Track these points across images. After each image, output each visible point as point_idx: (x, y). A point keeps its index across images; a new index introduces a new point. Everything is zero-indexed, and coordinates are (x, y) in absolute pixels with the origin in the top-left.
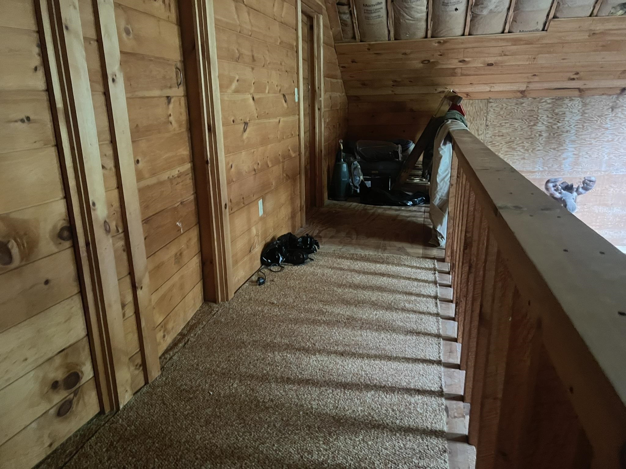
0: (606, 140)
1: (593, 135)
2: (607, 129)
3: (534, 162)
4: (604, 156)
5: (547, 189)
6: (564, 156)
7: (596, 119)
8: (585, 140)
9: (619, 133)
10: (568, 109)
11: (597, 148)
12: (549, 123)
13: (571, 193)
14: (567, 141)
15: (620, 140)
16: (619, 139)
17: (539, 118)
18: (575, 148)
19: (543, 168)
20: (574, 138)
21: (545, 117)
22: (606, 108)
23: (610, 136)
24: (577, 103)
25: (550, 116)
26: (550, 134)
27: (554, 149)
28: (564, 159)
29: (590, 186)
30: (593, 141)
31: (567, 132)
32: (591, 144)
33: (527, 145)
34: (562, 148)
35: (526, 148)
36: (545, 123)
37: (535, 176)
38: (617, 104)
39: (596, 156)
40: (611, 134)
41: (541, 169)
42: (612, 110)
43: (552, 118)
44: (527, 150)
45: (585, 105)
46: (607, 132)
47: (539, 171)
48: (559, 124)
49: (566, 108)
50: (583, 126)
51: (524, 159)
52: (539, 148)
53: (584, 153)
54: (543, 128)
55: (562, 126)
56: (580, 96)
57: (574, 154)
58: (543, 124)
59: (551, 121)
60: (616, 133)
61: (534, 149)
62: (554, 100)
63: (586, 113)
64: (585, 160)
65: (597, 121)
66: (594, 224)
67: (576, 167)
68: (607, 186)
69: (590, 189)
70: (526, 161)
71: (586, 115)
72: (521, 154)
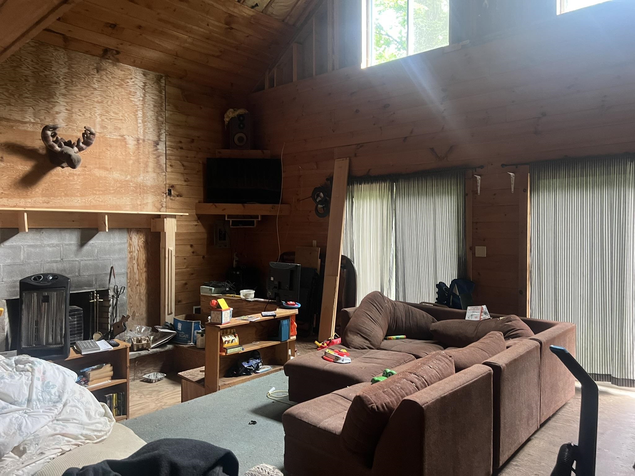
0: (96, 100)
1: (83, 92)
2: (95, 89)
3: (22, 110)
4: (96, 117)
6: (56, 109)
7: (83, 76)
8: (75, 96)
9: (107, 96)
10: (53, 59)
11: (89, 107)
12: (35, 68)
13: (72, 148)
14: (57, 93)
15: (109, 103)
16: (108, 101)
17: (23, 60)
18: (67, 103)
19: (34, 120)
20: (64, 91)
21: (29, 61)
22: (91, 67)
23: (99, 98)
24: (61, 55)
25: (35, 60)
26: (37, 81)
27: (45, 99)
28: (57, 113)
30: (84, 99)
31: (56, 83)
32: (82, 101)
33: (12, 88)
34: (53, 100)
35: (10, 91)
36: (31, 68)
37: (25, 128)
38: (101, 66)
39: (89, 115)
40: (101, 96)
41: (32, 121)
42: (98, 72)
43: (37, 64)
44: (13, 95)
45: (70, 59)
46: (96, 92)
47: (30, 122)
48: (46, 73)
49: (52, 57)
50: (72, 81)
51: (10, 105)
52: (26, 95)
53: (77, 110)
54: (28, 72)
55: (49, 75)
56: (65, 48)
57: (67, 110)
58: (28, 68)
59: (36, 66)
60: (104, 96)
61: (21, 95)
62: (37, 45)
63: (73, 68)
64: (79, 117)
65: (85, 78)
66: (97, 188)
67: (71, 124)
68: (104, 149)
70: (12, 108)
71: (73, 70)
72: (5, 97)
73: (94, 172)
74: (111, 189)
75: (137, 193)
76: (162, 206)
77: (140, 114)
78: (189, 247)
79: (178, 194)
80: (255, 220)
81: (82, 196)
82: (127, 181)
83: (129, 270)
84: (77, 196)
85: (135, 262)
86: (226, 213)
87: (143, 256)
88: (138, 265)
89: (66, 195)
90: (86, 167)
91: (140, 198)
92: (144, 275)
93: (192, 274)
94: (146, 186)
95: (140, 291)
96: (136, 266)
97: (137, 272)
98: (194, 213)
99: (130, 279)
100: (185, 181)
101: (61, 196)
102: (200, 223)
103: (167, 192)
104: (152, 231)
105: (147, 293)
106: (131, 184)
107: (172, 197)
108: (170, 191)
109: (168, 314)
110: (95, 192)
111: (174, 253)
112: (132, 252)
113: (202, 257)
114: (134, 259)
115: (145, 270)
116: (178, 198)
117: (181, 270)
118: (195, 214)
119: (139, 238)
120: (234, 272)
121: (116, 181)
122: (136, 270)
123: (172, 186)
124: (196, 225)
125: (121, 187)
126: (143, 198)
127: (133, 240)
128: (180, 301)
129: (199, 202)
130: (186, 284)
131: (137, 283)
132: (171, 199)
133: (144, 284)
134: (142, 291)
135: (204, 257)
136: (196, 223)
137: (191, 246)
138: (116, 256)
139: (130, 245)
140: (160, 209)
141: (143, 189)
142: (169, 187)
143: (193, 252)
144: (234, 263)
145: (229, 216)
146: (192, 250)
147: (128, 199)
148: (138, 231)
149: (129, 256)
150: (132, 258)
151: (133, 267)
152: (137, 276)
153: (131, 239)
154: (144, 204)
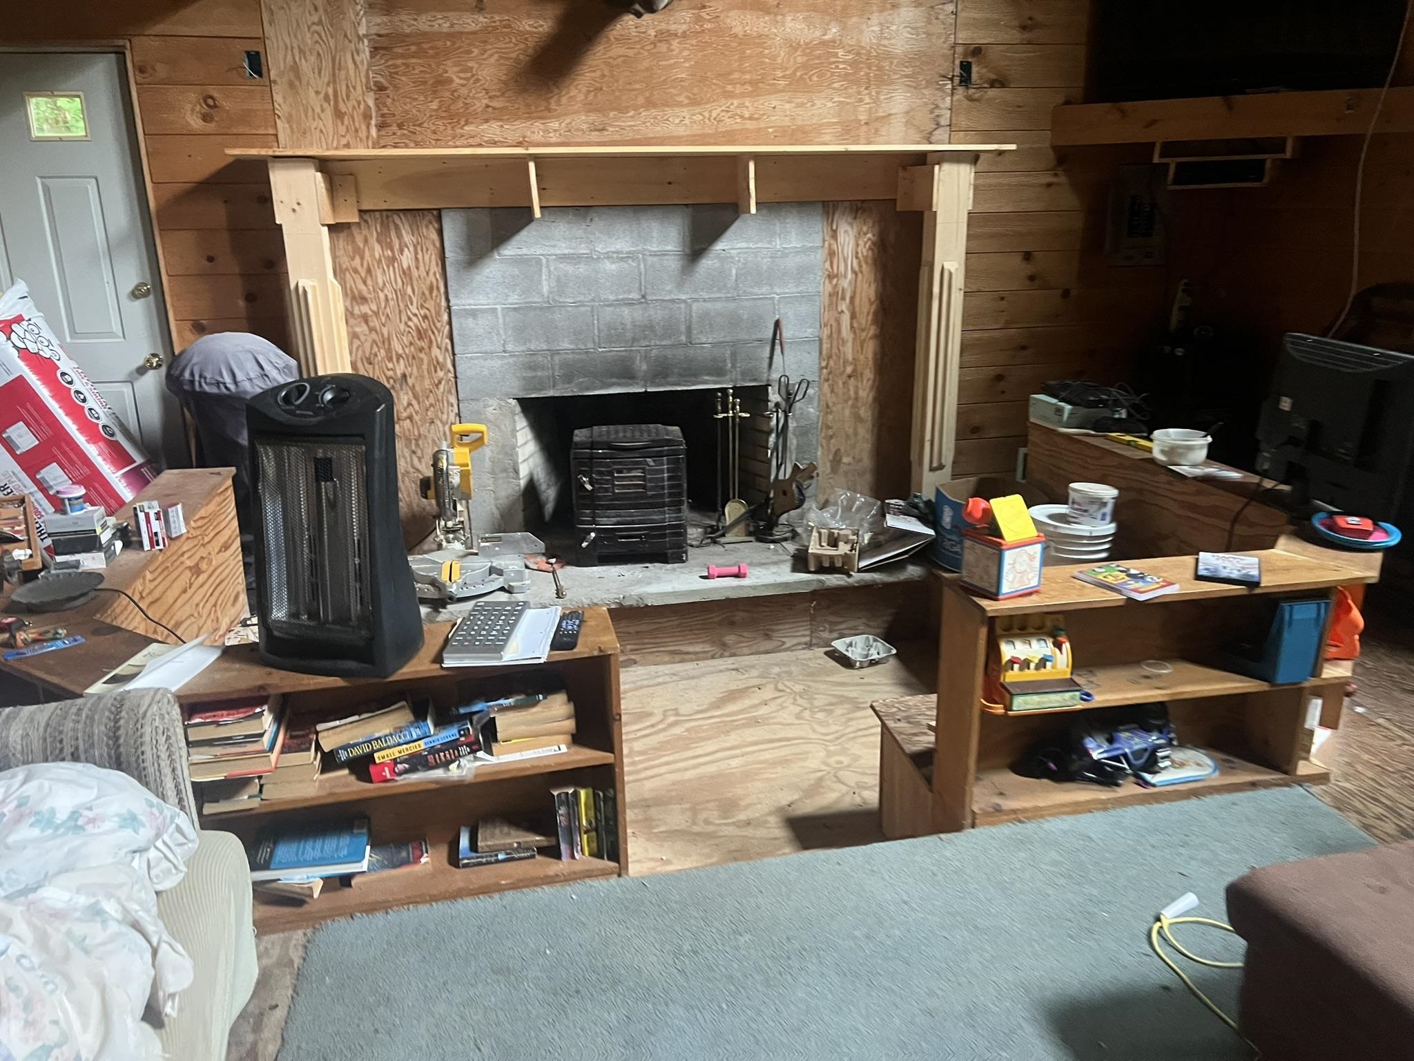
66: (737, 75)
73: (728, 21)
74: (779, 74)
75: (857, 82)
76: (938, 125)
78: (1017, 260)
79: (993, 76)
80: (1269, 158)
81: (694, 102)
82: (823, 43)
83: (826, 332)
84: (680, 104)
85: (843, 306)
86: (1158, 136)
87: (868, 291)
88: (853, 316)
89: (650, 104)
90: (704, 7)
91: (867, 100)
92: (870, 348)
93: (1023, 348)
94: (889, 56)
95: (856, 393)
96: (846, 319)
97: (852, 335)
98: (1044, 141)
99: (830, 357)
100: (1024, 28)
101: (636, 108)
102: (1063, 179)
103: (958, 71)
104: (898, 209)
105: (875, 399)
106: (841, 52)
107: (971, 91)
108: (966, 67)
109: (932, 469)
110: (729, 88)
111: (959, 281)
112: (836, 276)
113: (1059, 292)
114: (843, 299)
115: (872, 330)
116: (992, 93)
117: (986, 335)
118: (1047, 144)
119: (859, 235)
120: (1167, 349)
121: (793, 46)
122: (846, 332)
123: (977, 51)
124: (1049, 185)
125: (804, 66)
126: (876, 101)
127: (841, 237)
128: (975, 430)
129: (1067, 103)
130: (999, 378)
131: (849, 370)
132: (970, 99)
133: (869, 374)
134: (863, 394)
135: (1066, 294)
136: (1050, 179)
137: (1027, 256)
138: (791, 289)
139: (832, 254)
140: (931, 133)
141: (880, 68)
142: (965, 54)
143: (1032, 278)
144: (1175, 317)
145: (1170, 149)
146: (1028, 269)
147: (830, 104)
148: (858, 209)
149: (829, 288)
150: (835, 295)
151: (838, 322)
152: (848, 351)
153: (834, 234)
154: (877, 119)
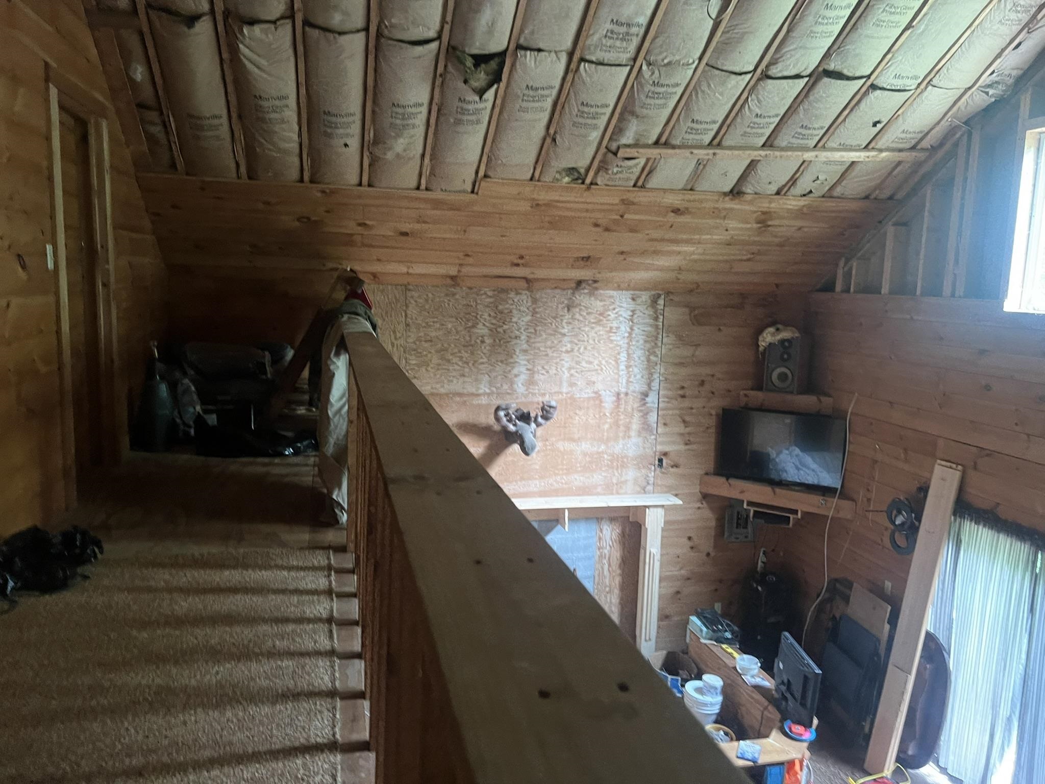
0: (564, 349)
1: (549, 343)
2: (564, 335)
3: (476, 380)
4: (563, 372)
5: (498, 419)
6: (515, 371)
7: (549, 321)
8: (539, 349)
9: (579, 341)
10: (514, 307)
11: (555, 361)
12: (492, 324)
13: (529, 424)
14: (518, 351)
15: (582, 350)
16: (579, 348)
17: (478, 317)
18: (528, 361)
19: (490, 389)
20: (525, 346)
21: (486, 316)
22: (560, 306)
23: (569, 345)
24: (525, 299)
25: (492, 314)
26: (494, 340)
27: (502, 362)
28: (516, 376)
29: (551, 413)
30: (549, 352)
31: (516, 337)
32: (547, 355)
33: (466, 355)
34: (512, 360)
35: (464, 359)
36: (487, 324)
37: (480, 402)
38: (573, 302)
39: (555, 372)
40: (571, 342)
41: (488, 391)
42: (569, 310)
43: (495, 318)
44: (467, 363)
45: (535, 301)
46: (566, 339)
47: (485, 394)
48: (505, 327)
49: (512, 304)
50: (536, 331)
51: (463, 376)
52: (481, 360)
53: (540, 368)
54: (485, 331)
55: (509, 329)
56: (528, 289)
57: (528, 369)
58: (484, 325)
59: (494, 321)
60: (576, 341)
61: (475, 362)
62: (496, 293)
63: (537, 313)
64: (542, 377)
65: (551, 324)
66: (560, 467)
67: (531, 387)
68: (572, 413)
69: (551, 418)
70: (466, 379)
71: (538, 316)
72: (459, 368)
73: (558, 445)
74: (579, 465)
75: (613, 468)
76: (648, 484)
77: (623, 357)
78: (685, 540)
79: (672, 463)
80: (791, 516)
81: (542, 477)
82: (598, 453)
83: (597, 572)
84: (536, 479)
85: (605, 561)
86: (746, 497)
87: (617, 554)
88: (610, 565)
89: (522, 479)
90: (547, 440)
91: (616, 474)
92: (618, 580)
93: (689, 579)
94: (627, 457)
95: (611, 600)
96: (606, 567)
97: (608, 574)
98: (697, 489)
99: (598, 584)
100: (686, 444)
101: (516, 481)
102: (705, 505)
103: (657, 462)
104: (631, 520)
105: (620, 603)
106: (606, 456)
107: (663, 470)
108: (660, 461)
109: (646, 640)
110: (557, 472)
111: (658, 557)
112: (602, 548)
113: (705, 554)
114: (605, 558)
115: (619, 572)
116: (672, 470)
117: (670, 573)
118: (698, 491)
119: (613, 530)
120: (755, 585)
121: (585, 454)
122: (606, 572)
123: (665, 454)
124: (699, 508)
125: (590, 462)
126: (621, 475)
127: (605, 531)
128: (667, 617)
129: (707, 474)
130: (678, 592)
131: (607, 589)
132: (663, 473)
133: (617, 591)
134: (613, 601)
135: (708, 554)
136: (699, 505)
137: (690, 538)
138: (582, 554)
139: (600, 539)
140: (645, 487)
141: (623, 462)
142: (660, 455)
143: (692, 548)
144: (760, 564)
145: (750, 503)
146: (690, 544)
147: (600, 477)
148: (612, 520)
149: (598, 553)
150: (601, 557)
151: (603, 568)
152: (607, 581)
153: (601, 531)
154: (622, 482)
